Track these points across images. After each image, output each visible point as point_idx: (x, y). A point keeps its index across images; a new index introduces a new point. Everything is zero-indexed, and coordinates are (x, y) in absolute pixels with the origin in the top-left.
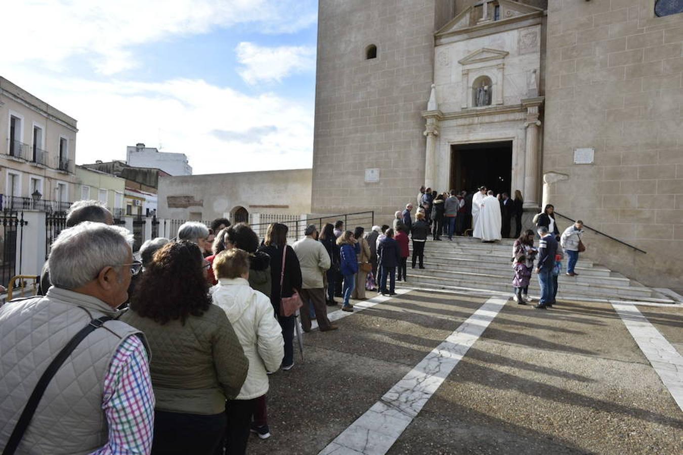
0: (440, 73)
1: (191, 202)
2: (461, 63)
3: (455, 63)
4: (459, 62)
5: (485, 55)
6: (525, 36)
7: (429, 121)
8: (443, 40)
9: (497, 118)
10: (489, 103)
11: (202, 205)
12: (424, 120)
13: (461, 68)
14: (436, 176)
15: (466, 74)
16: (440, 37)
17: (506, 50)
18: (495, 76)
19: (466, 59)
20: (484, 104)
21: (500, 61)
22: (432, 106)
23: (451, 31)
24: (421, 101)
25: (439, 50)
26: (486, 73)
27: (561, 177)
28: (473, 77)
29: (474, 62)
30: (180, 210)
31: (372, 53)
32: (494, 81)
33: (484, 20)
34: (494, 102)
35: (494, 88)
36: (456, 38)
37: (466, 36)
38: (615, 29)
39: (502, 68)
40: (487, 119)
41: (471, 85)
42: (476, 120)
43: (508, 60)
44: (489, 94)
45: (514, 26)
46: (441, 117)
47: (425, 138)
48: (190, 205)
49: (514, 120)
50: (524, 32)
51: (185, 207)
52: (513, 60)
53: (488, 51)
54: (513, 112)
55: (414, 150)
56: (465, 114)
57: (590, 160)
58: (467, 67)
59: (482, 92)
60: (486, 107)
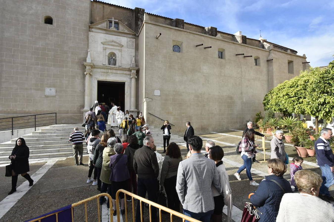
3: (100, 42)
4: (102, 43)
5: (113, 44)
6: (129, 41)
7: (87, 67)
8: (93, 30)
9: (119, 72)
10: (115, 64)
12: (85, 67)
13: (102, 46)
15: (105, 49)
16: (92, 28)
17: (122, 44)
18: (117, 52)
19: (105, 42)
20: (113, 65)
21: (120, 48)
22: (89, 60)
23: (97, 27)
24: (82, 56)
25: (91, 34)
26: (114, 51)
27: (150, 100)
28: (108, 52)
29: (108, 45)
31: (49, 21)
32: (117, 55)
33: (113, 28)
35: (117, 59)
36: (100, 31)
37: (104, 32)
39: (121, 51)
40: (114, 71)
41: (107, 54)
42: (110, 71)
43: (122, 49)
44: (115, 61)
45: (125, 35)
46: (93, 67)
47: (85, 75)
49: (126, 74)
50: (129, 39)
52: (125, 49)
53: (115, 42)
54: (126, 70)
55: (78, 81)
56: (104, 67)
57: (159, 95)
58: (105, 46)
59: (112, 59)
60: (114, 66)
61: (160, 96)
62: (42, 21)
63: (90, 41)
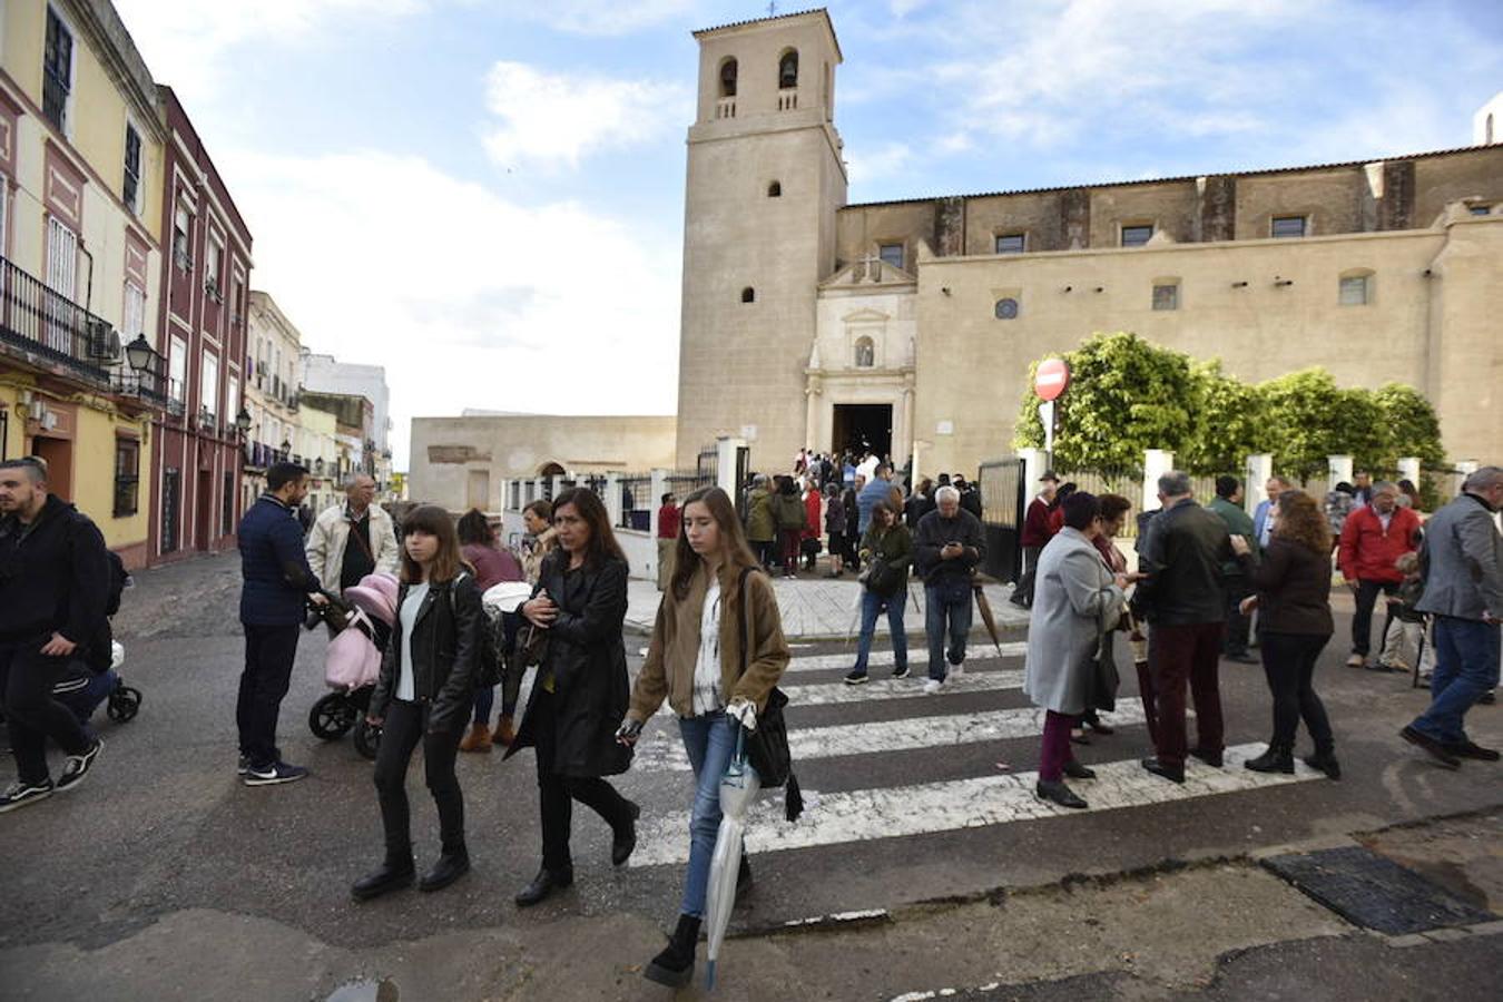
0: (823, 326)
1: (471, 455)
2: (845, 320)
3: (838, 318)
4: (842, 319)
5: (867, 316)
6: (905, 302)
7: (812, 379)
8: (826, 294)
9: (878, 380)
10: (871, 364)
11: (489, 459)
12: (807, 377)
13: (843, 325)
14: (817, 437)
15: (849, 332)
16: (823, 290)
17: (888, 312)
18: (876, 336)
19: (851, 316)
20: (866, 365)
21: (881, 324)
22: (814, 364)
23: (834, 285)
24: (802, 355)
25: (821, 303)
26: (869, 334)
27: (927, 445)
28: (856, 336)
29: (855, 321)
30: (452, 466)
31: (748, 296)
32: (876, 341)
33: (867, 280)
34: (877, 362)
35: (875, 349)
36: (841, 293)
37: (848, 292)
38: (968, 323)
39: (883, 330)
40: (868, 380)
41: (853, 343)
42: (859, 380)
43: (888, 323)
44: (871, 354)
45: (895, 290)
46: (823, 375)
47: (807, 396)
48: (469, 459)
49: (893, 384)
50: (903, 297)
51: (461, 461)
52: (892, 324)
53: (871, 312)
54: (894, 375)
55: (796, 407)
56: (848, 373)
57: (949, 432)
58: (849, 325)
59: (865, 351)
60: (868, 368)
61: (952, 435)
62: (738, 295)
63: (819, 319)
